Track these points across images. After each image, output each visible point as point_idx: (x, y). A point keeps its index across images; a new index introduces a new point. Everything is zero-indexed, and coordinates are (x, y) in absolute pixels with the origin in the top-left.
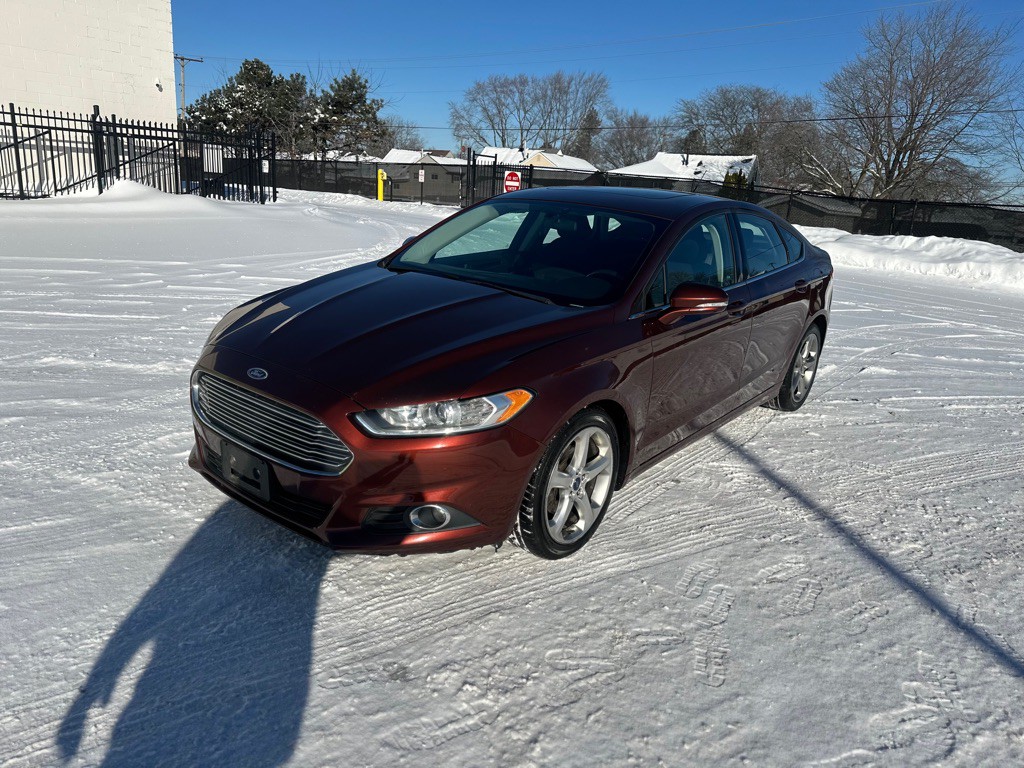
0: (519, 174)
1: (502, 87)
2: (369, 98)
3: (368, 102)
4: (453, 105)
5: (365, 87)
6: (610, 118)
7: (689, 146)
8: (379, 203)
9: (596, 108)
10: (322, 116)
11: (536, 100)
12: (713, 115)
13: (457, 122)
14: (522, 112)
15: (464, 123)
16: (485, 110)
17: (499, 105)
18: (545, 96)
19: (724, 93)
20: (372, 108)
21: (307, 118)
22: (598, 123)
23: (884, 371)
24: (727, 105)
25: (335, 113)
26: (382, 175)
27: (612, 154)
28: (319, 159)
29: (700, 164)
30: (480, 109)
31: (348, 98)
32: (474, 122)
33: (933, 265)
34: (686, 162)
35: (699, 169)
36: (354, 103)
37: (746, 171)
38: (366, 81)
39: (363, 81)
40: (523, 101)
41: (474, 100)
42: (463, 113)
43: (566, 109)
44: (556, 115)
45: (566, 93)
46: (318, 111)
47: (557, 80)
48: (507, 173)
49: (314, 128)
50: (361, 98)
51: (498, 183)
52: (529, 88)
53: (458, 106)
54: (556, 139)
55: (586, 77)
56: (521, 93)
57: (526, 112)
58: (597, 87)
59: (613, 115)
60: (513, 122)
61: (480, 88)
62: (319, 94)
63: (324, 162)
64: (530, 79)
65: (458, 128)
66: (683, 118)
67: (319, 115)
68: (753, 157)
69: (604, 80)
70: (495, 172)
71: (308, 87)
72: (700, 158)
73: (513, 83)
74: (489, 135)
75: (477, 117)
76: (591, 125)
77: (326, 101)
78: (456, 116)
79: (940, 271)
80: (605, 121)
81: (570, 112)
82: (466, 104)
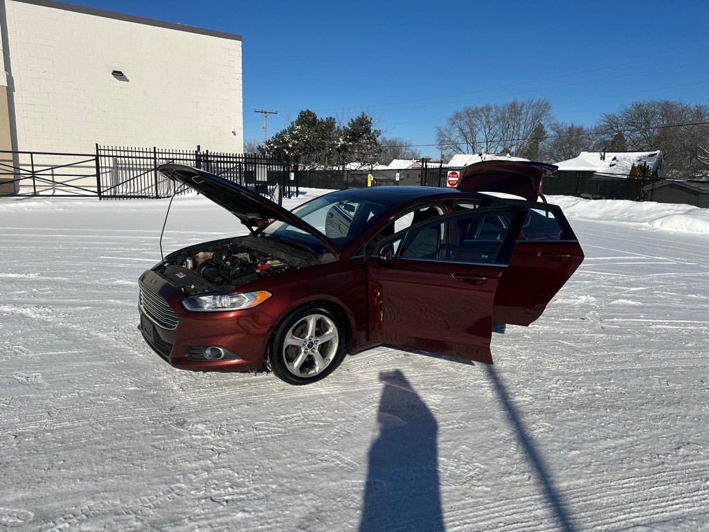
0: (458, 173)
1: (472, 114)
2: (373, 129)
3: (372, 132)
4: (439, 128)
5: (370, 123)
6: (553, 129)
7: (617, 145)
9: (542, 123)
10: (343, 142)
11: (498, 120)
12: (630, 123)
13: (441, 139)
14: (487, 130)
15: (446, 139)
16: (461, 129)
17: (472, 126)
18: (504, 117)
19: (638, 107)
20: (374, 135)
21: (334, 144)
22: (544, 133)
24: (641, 116)
25: (351, 140)
26: (371, 178)
27: (555, 154)
28: (341, 169)
29: (615, 159)
30: (457, 129)
31: (360, 130)
32: (453, 138)
34: (603, 158)
35: (614, 162)
36: (363, 133)
37: (651, 164)
38: (371, 119)
39: (368, 119)
40: (488, 122)
41: (454, 123)
42: (445, 133)
43: (519, 125)
44: (512, 130)
45: (520, 114)
46: (341, 140)
47: (513, 105)
48: (449, 172)
49: (338, 150)
50: (367, 130)
51: (442, 179)
52: (492, 113)
53: (443, 129)
54: (512, 146)
55: (534, 102)
56: (487, 117)
57: (490, 129)
58: (542, 109)
59: (555, 127)
60: (481, 136)
61: (458, 116)
62: (341, 128)
63: (343, 171)
64: (493, 107)
65: (441, 143)
66: (605, 126)
67: (341, 142)
68: (658, 152)
69: (547, 104)
70: (441, 172)
71: (336, 125)
72: (614, 154)
73: (482, 110)
74: (464, 147)
75: (456, 135)
76: (539, 134)
77: (346, 133)
78: (441, 134)
80: (550, 132)
81: (522, 127)
82: (448, 127)
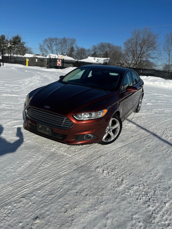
0: (61, 61)
1: (51, 40)
3: (21, 42)
4: (40, 44)
5: (20, 39)
6: (76, 48)
7: (94, 55)
8: (27, 67)
9: (73, 46)
10: (10, 45)
11: (59, 43)
12: (99, 49)
13: (41, 48)
14: (56, 46)
15: (43, 48)
16: (48, 45)
17: (51, 44)
18: (62, 42)
19: (102, 44)
20: (22, 44)
21: (6, 46)
22: (74, 49)
23: (150, 104)
24: (102, 46)
25: (13, 45)
26: (27, 60)
27: (77, 57)
28: (9, 56)
29: (98, 60)
30: (46, 45)
31: (16, 41)
32: (45, 48)
33: (150, 82)
34: (95, 59)
36: (18, 43)
37: (108, 61)
38: (21, 37)
39: (20, 37)
40: (56, 43)
41: (45, 43)
42: (42, 46)
43: (67, 46)
44: (64, 47)
45: (66, 42)
46: (9, 44)
47: (64, 39)
48: (58, 60)
49: (8, 48)
50: (19, 41)
51: (56, 62)
52: (58, 41)
53: (41, 44)
54: (64, 53)
55: (71, 39)
56: (56, 41)
57: (57, 46)
58: (73, 41)
59: (77, 48)
60: (54, 48)
61: (46, 40)
62: (9, 40)
63: (11, 56)
64: (58, 39)
65: (41, 49)
66: (93, 49)
67: (9, 45)
68: (109, 58)
69: (75, 40)
70: (55, 60)
71: (6, 38)
72: (98, 58)
73: (54, 39)
74: (49, 51)
75: (46, 47)
76: (72, 49)
77: (11, 42)
78: (41, 46)
79: (151, 83)
80: (75, 49)
81: (68, 47)
82: (43, 44)
